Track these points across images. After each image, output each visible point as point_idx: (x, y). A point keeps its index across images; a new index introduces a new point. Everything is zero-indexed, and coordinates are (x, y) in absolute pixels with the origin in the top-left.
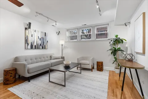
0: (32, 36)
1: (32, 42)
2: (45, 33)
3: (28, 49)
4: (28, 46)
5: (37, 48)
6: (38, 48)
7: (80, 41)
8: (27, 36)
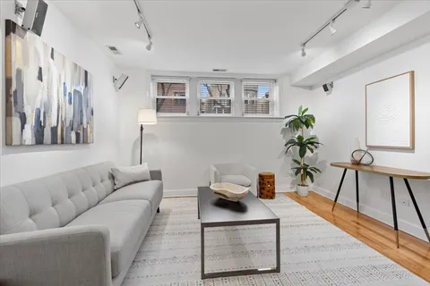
0: (40, 78)
1: (39, 111)
2: (86, 72)
3: (21, 145)
4: (23, 128)
5: (59, 141)
6: (62, 143)
7: (197, 118)
8: (19, 72)
